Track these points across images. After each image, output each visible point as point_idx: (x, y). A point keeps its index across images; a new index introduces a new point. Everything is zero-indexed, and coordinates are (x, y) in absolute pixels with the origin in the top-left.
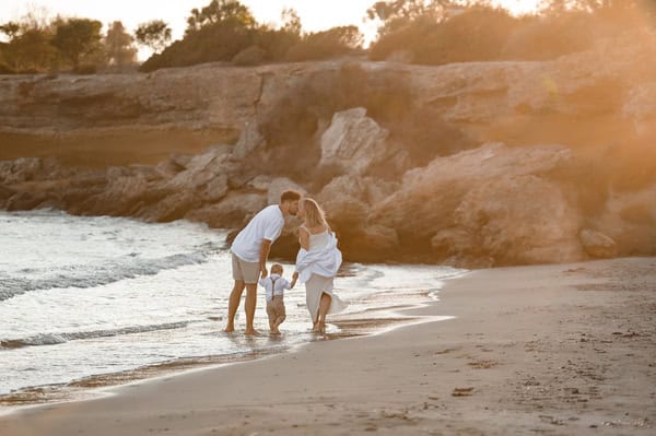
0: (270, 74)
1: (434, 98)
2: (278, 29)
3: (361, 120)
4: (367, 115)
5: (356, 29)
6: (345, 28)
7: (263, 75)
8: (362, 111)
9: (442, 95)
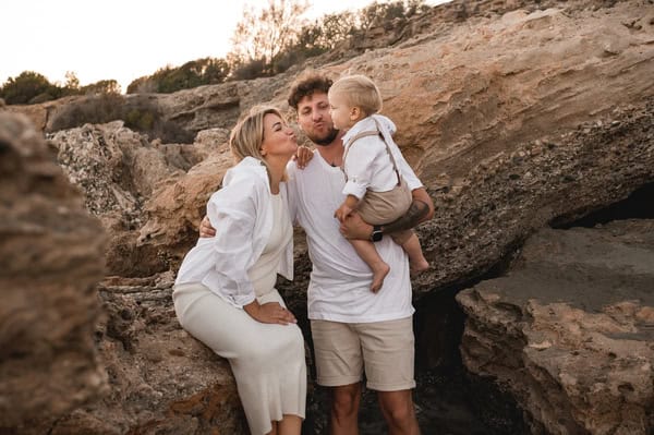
0: (53, 107)
1: (176, 115)
2: (63, 86)
3: (121, 129)
4: (125, 126)
5: (115, 82)
6: (107, 82)
7: (47, 108)
8: (121, 123)
9: (184, 112)
